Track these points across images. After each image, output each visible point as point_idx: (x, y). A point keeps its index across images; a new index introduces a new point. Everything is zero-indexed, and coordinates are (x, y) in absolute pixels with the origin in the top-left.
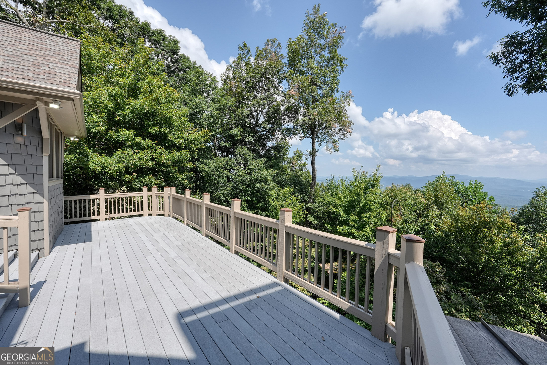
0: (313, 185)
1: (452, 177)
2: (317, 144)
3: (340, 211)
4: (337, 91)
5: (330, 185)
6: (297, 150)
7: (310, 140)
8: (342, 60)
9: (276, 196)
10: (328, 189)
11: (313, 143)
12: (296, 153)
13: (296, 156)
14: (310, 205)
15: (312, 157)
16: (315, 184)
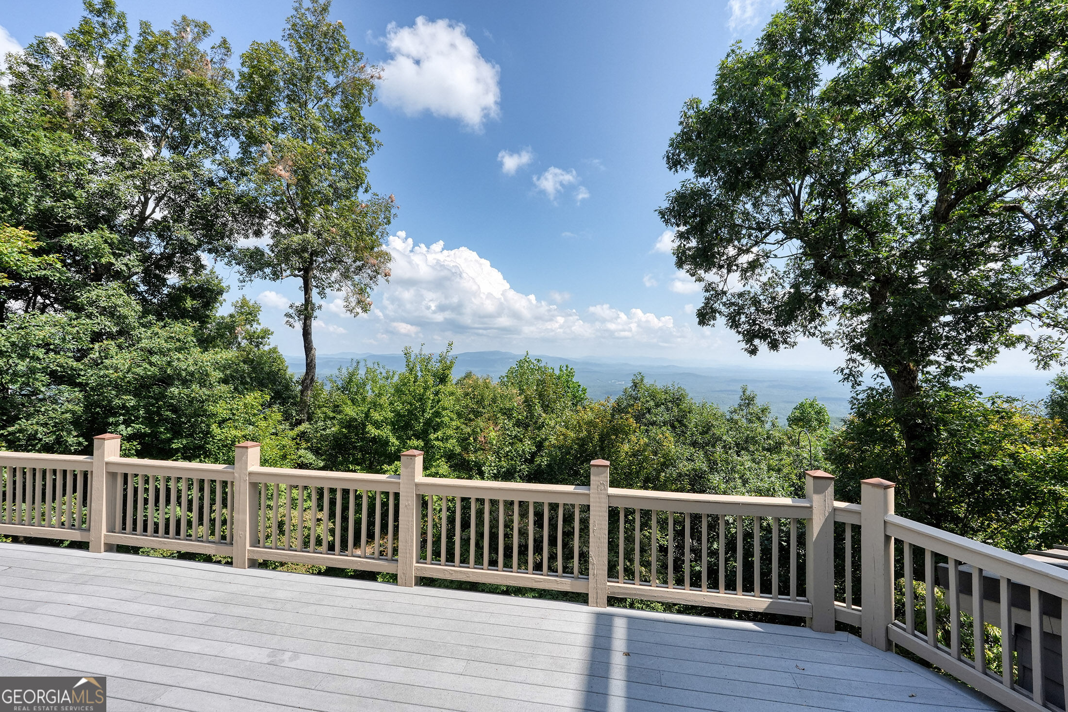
0: (308, 381)
1: (539, 361)
2: (314, 292)
3: (386, 432)
4: (366, 191)
5: (351, 381)
6: (244, 299)
7: (300, 281)
8: (369, 129)
9: (226, 414)
10: (344, 389)
11: (307, 289)
12: (242, 307)
13: (242, 313)
14: (304, 427)
15: (305, 319)
16: (312, 380)
